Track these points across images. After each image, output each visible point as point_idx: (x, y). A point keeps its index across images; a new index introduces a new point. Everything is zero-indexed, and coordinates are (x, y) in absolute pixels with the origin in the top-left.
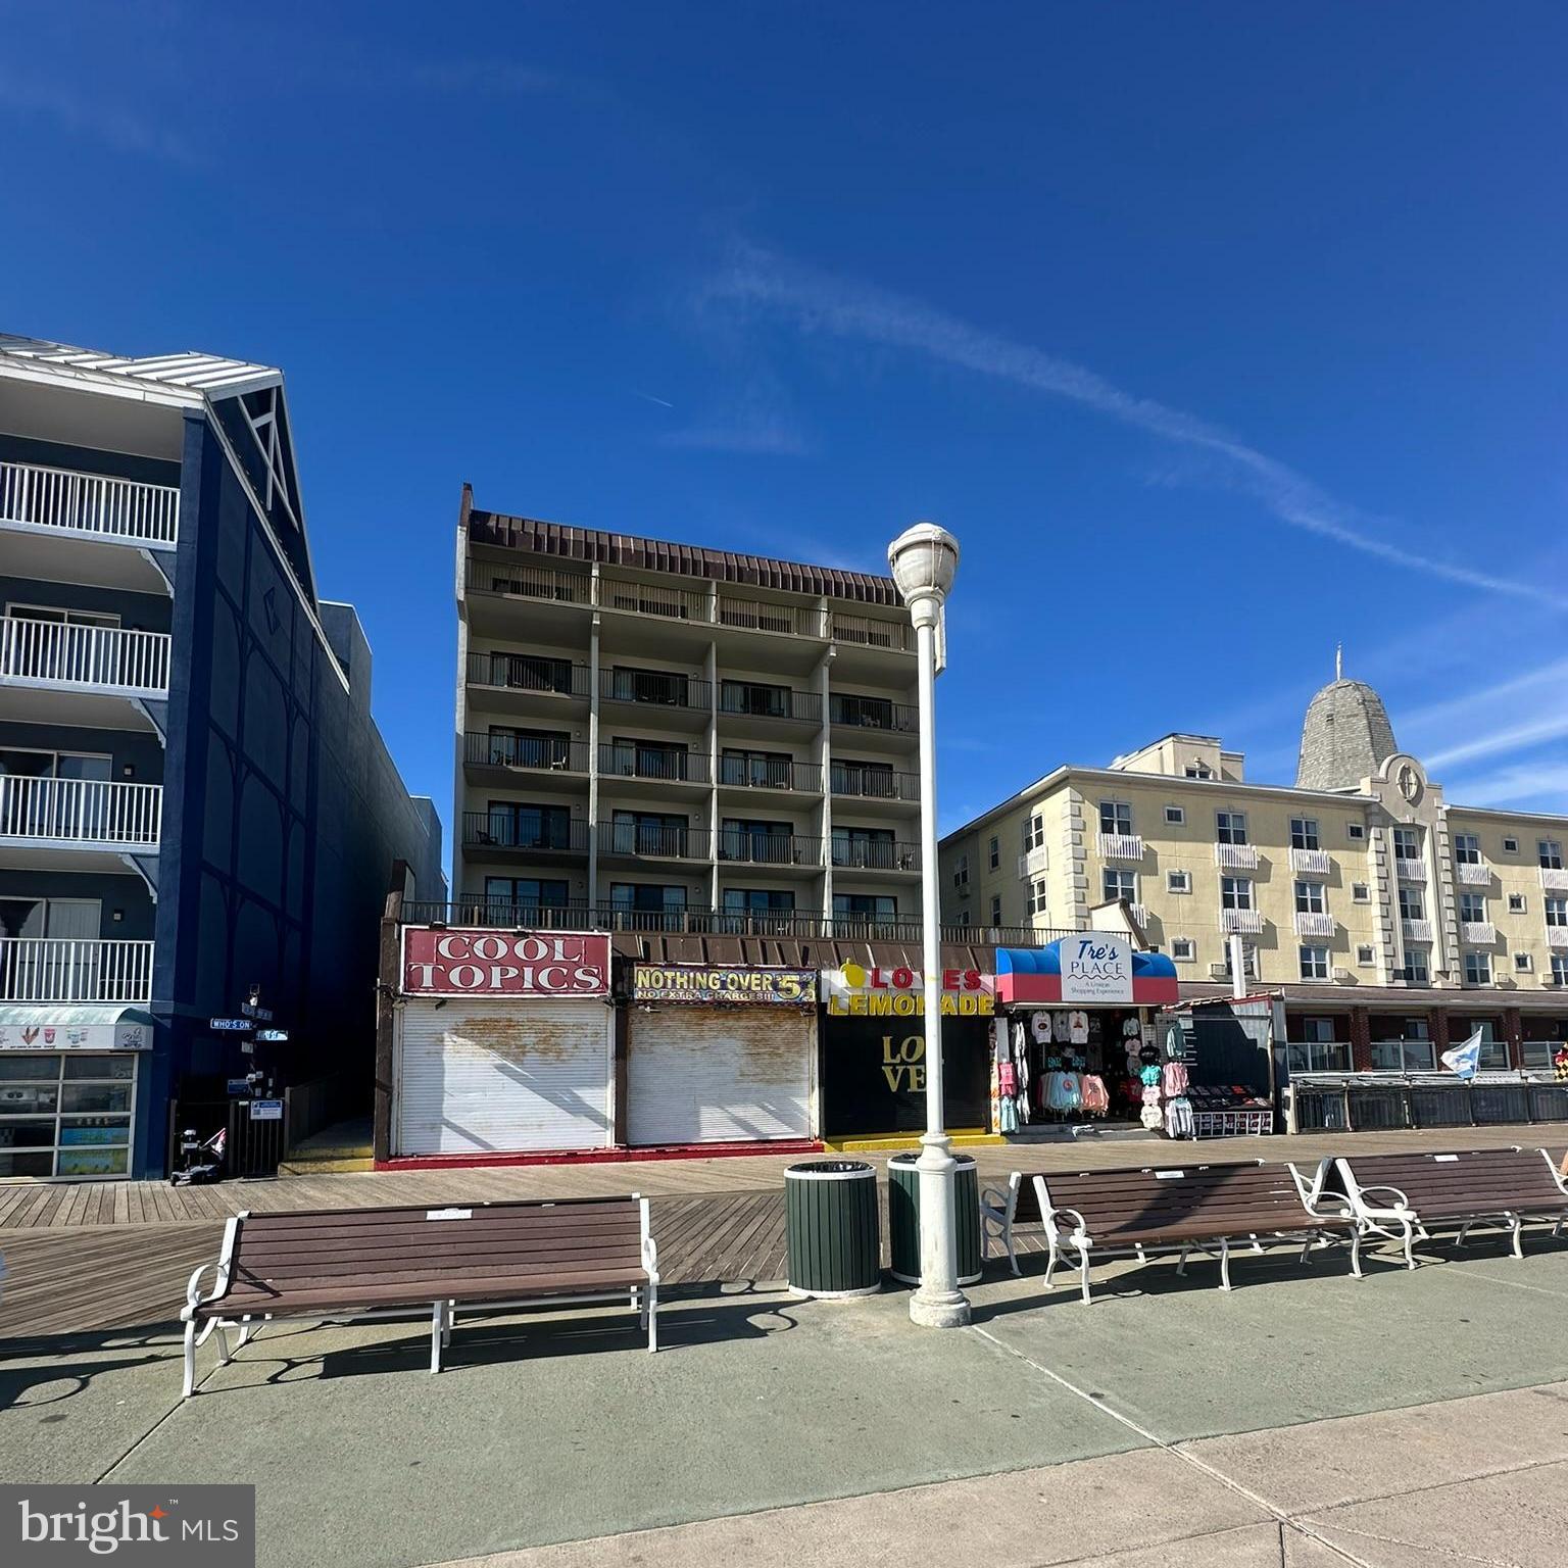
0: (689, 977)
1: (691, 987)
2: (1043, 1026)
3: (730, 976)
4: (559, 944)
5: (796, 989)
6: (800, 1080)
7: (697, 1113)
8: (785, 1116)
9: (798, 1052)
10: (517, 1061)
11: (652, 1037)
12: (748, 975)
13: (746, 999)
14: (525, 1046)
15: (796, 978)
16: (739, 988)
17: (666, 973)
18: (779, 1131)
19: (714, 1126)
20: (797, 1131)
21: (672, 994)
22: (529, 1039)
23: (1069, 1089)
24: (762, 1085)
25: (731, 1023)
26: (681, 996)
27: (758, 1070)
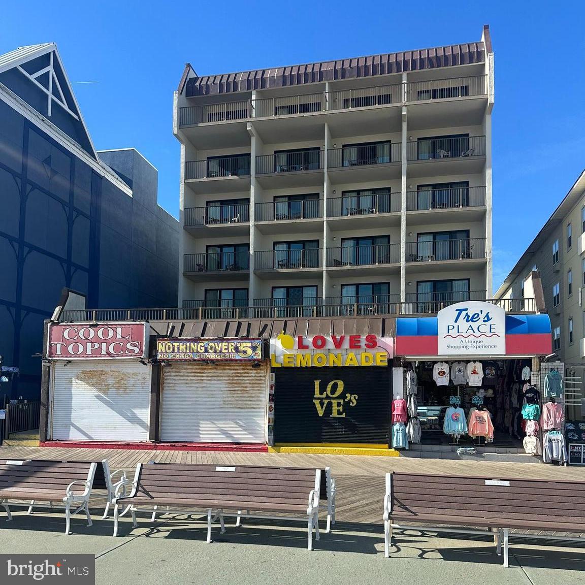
0: (186, 346)
1: (188, 352)
2: (442, 373)
3: (210, 344)
4: (119, 330)
5: (250, 351)
6: (260, 407)
7: (198, 425)
8: (250, 428)
9: (258, 390)
10: (105, 393)
11: (175, 380)
12: (221, 344)
13: (219, 358)
14: (108, 385)
15: (249, 344)
16: (215, 352)
17: (174, 344)
18: (245, 437)
19: (208, 433)
20: (256, 437)
21: (178, 356)
22: (111, 381)
23: (457, 420)
24: (235, 410)
25: (219, 372)
26: (182, 356)
27: (234, 401)
